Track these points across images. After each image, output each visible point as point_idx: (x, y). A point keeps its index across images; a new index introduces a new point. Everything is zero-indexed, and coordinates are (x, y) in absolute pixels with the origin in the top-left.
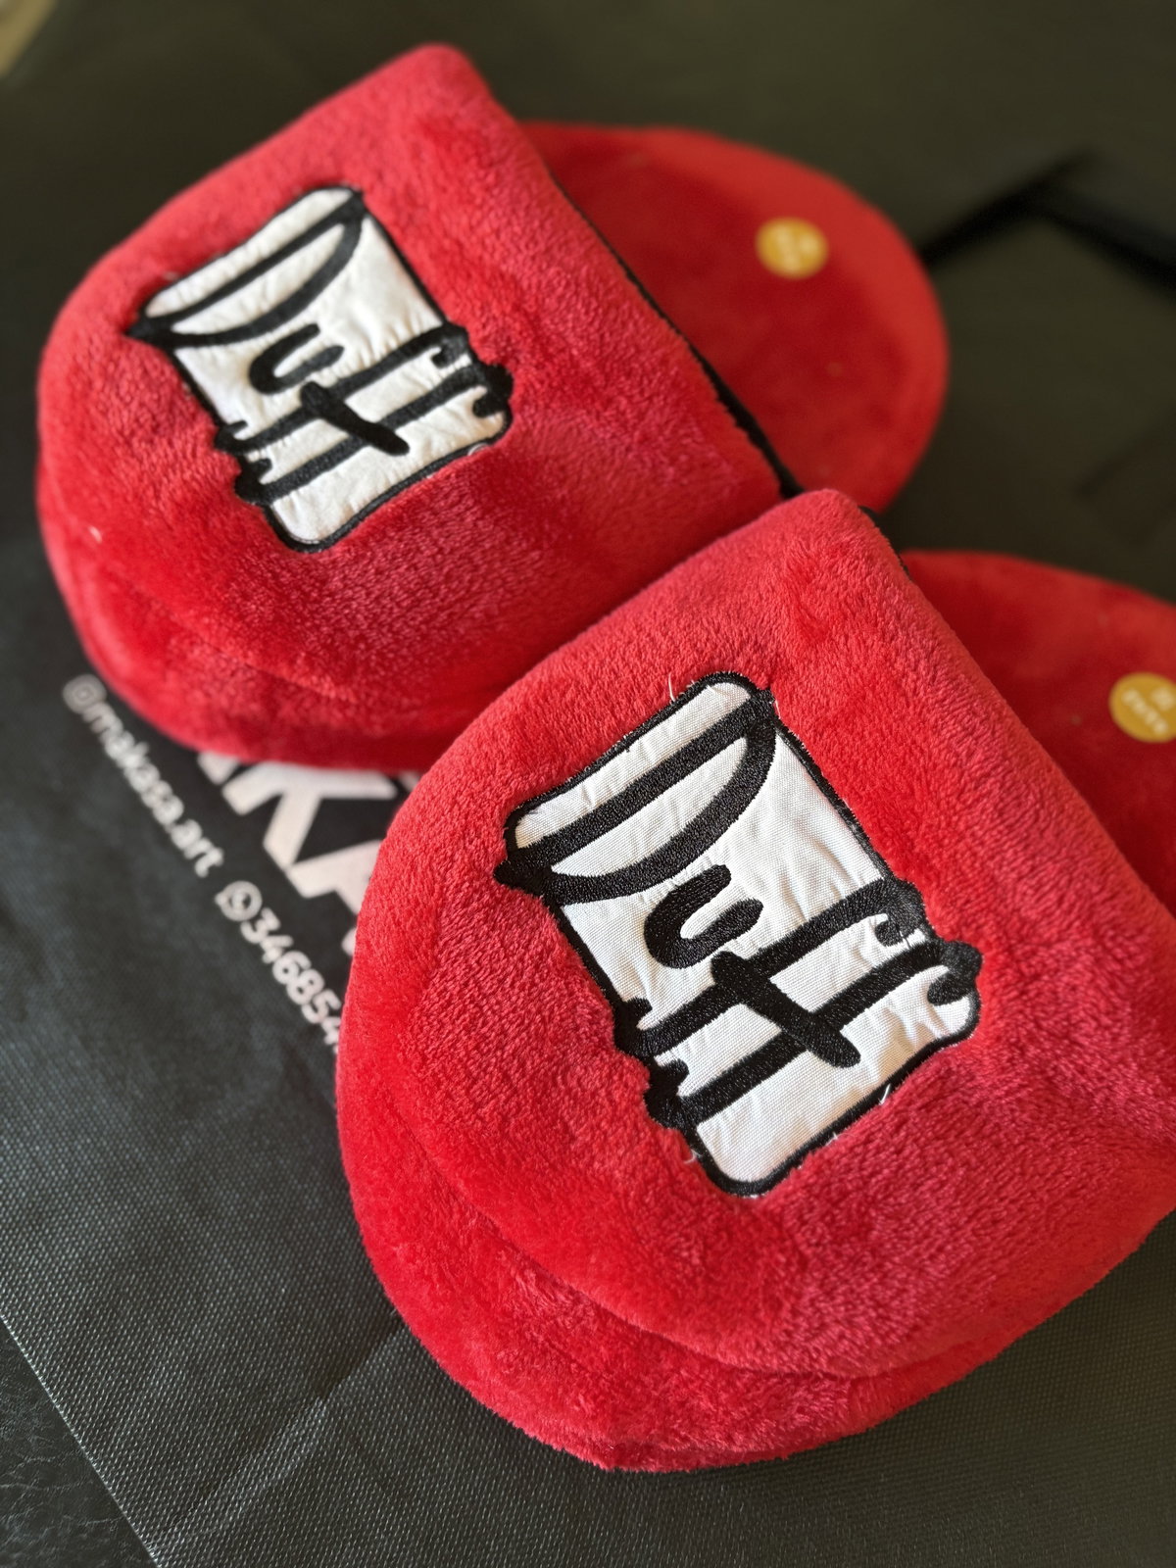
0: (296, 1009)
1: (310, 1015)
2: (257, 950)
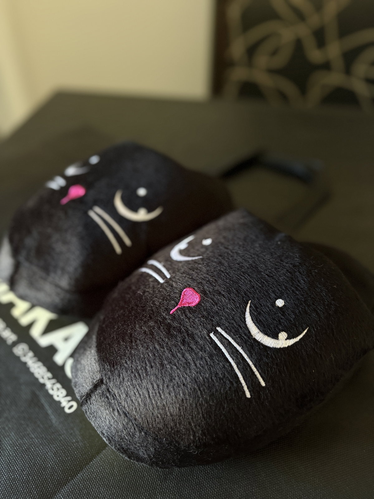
0: (37, 379)
1: (41, 381)
2: (25, 364)
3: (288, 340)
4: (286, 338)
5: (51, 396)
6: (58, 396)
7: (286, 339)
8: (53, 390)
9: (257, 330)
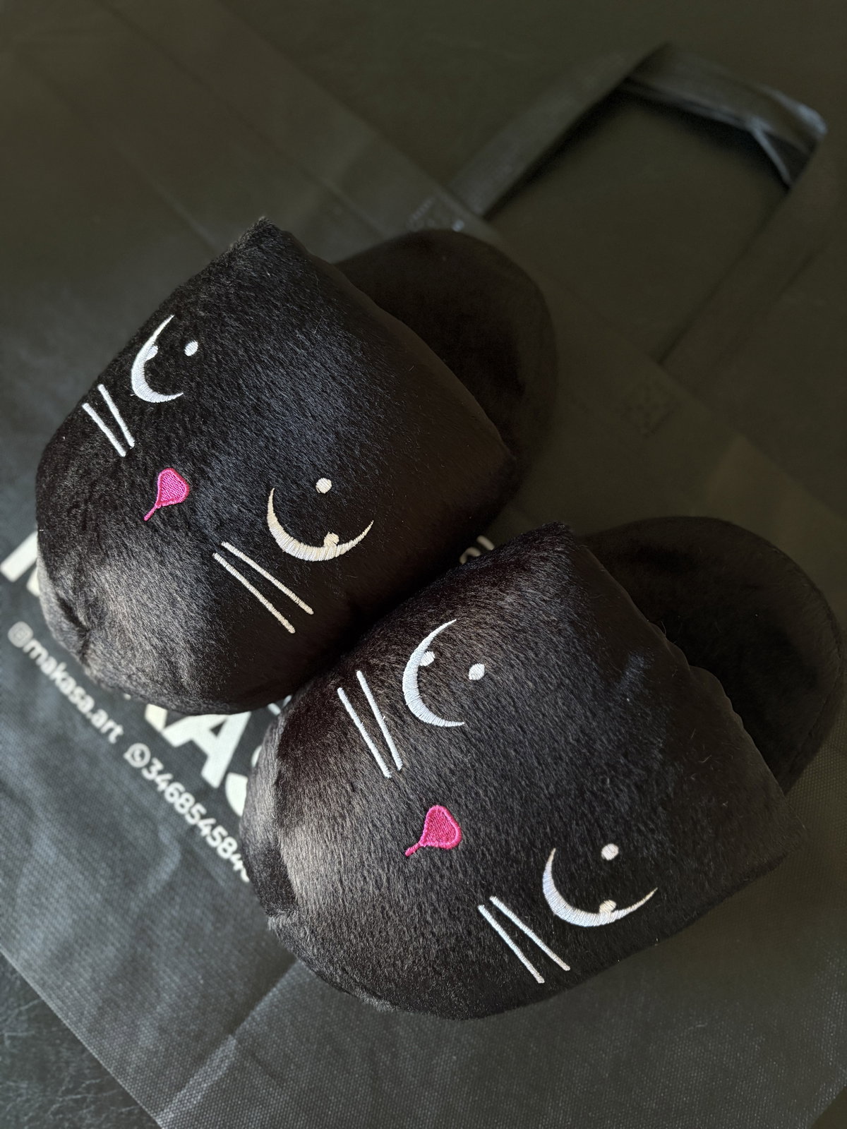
1: (190, 820)
3: (617, 912)
4: (612, 909)
5: (214, 850)
6: (225, 851)
7: (613, 911)
8: (214, 839)
9: (563, 902)
